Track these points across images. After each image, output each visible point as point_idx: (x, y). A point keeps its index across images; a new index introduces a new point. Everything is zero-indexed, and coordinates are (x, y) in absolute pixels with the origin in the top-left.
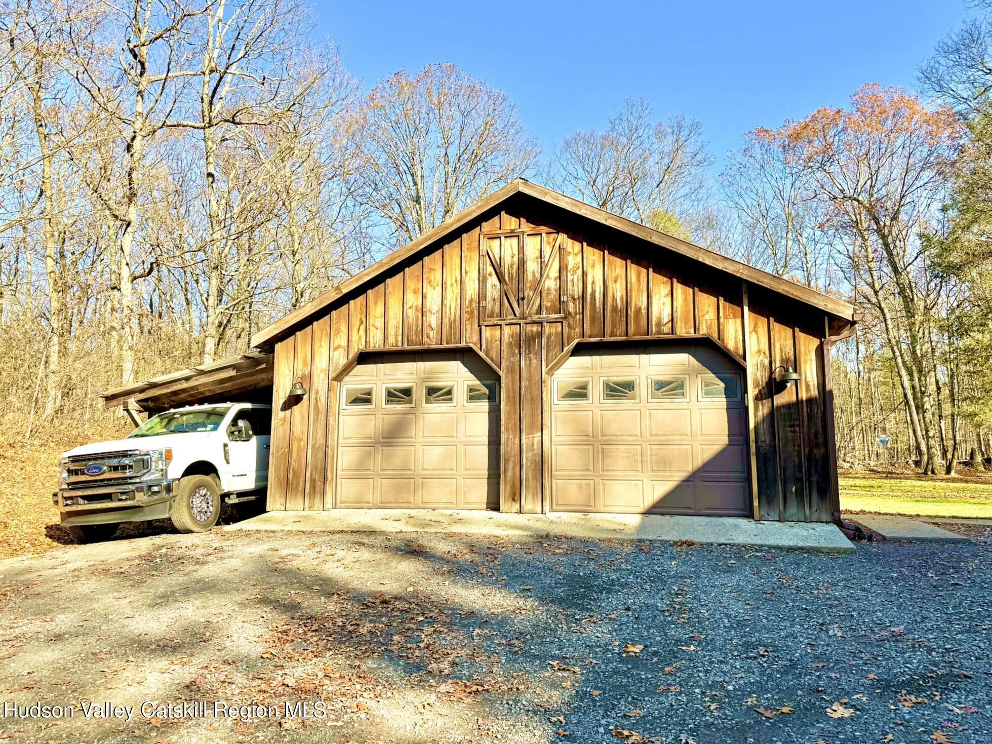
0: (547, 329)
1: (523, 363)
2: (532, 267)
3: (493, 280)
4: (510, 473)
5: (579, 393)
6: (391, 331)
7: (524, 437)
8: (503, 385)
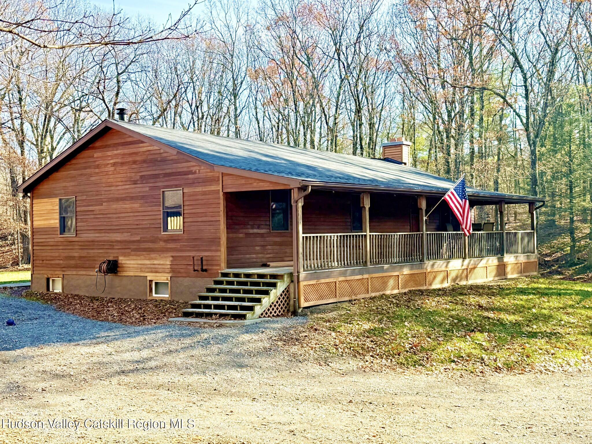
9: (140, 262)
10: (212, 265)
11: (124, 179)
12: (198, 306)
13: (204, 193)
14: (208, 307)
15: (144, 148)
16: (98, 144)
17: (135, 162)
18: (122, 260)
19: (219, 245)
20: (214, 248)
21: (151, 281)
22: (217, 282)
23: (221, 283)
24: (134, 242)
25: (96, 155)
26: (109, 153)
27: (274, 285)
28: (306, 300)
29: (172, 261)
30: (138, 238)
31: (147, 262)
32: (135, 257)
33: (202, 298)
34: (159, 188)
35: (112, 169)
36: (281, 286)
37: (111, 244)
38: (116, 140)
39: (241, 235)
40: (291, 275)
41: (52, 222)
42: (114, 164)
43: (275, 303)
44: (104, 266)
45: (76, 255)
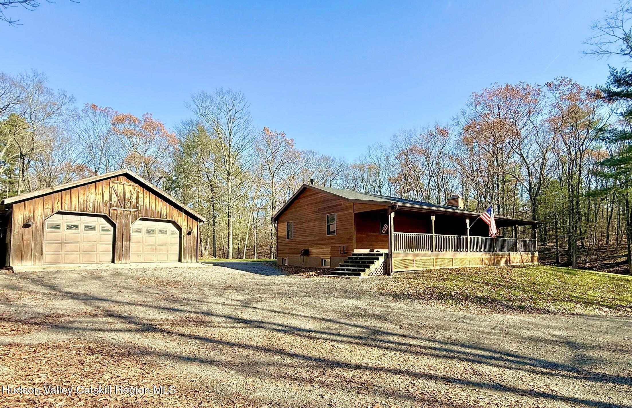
0: (132, 213)
1: (124, 222)
2: (128, 195)
3: (114, 196)
4: (118, 252)
5: (139, 231)
6: (73, 206)
7: (123, 243)
8: (117, 227)
9: (318, 250)
10: (349, 250)
11: (311, 211)
12: (339, 270)
13: (345, 215)
14: (343, 270)
15: (320, 195)
16: (301, 196)
17: (316, 203)
18: (311, 249)
19: (352, 240)
20: (350, 242)
21: (322, 259)
22: (349, 258)
23: (352, 258)
24: (315, 240)
25: (301, 201)
26: (306, 200)
27: (378, 259)
28: (396, 268)
29: (331, 249)
30: (316, 238)
31: (321, 250)
32: (316, 248)
33: (341, 266)
34: (325, 214)
35: (307, 207)
36: (382, 259)
37: (306, 242)
38: (309, 193)
39: (364, 236)
40: (387, 255)
41: (284, 233)
42: (308, 205)
43: (378, 269)
44: (302, 252)
45: (293, 248)
